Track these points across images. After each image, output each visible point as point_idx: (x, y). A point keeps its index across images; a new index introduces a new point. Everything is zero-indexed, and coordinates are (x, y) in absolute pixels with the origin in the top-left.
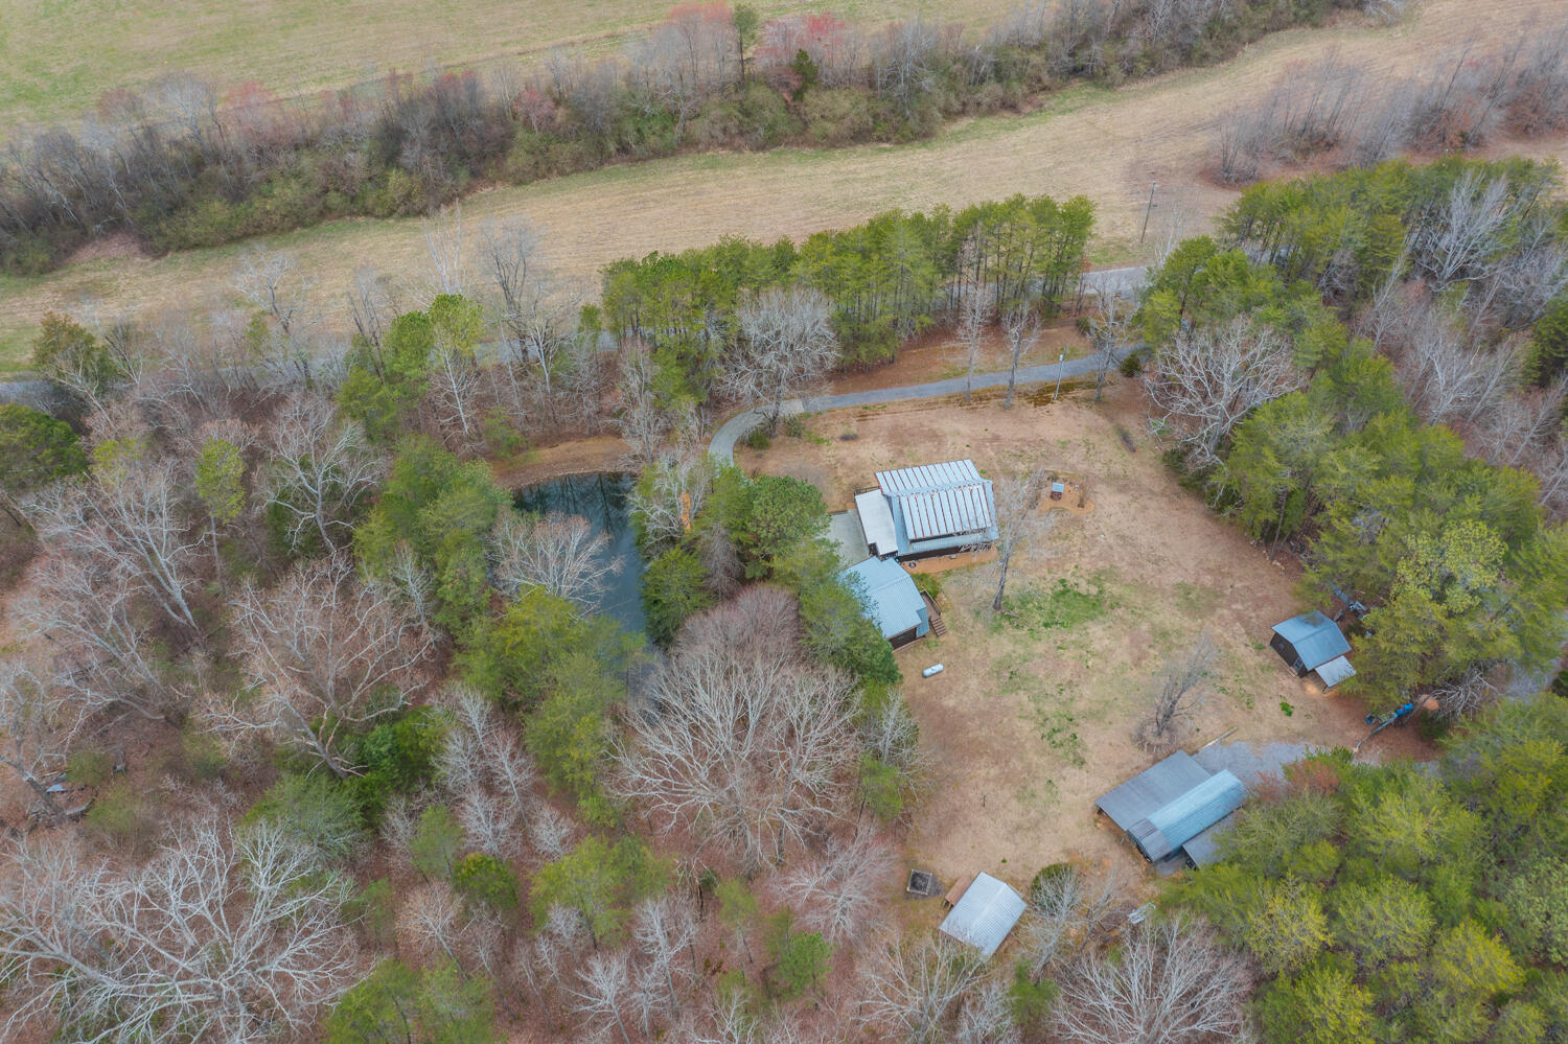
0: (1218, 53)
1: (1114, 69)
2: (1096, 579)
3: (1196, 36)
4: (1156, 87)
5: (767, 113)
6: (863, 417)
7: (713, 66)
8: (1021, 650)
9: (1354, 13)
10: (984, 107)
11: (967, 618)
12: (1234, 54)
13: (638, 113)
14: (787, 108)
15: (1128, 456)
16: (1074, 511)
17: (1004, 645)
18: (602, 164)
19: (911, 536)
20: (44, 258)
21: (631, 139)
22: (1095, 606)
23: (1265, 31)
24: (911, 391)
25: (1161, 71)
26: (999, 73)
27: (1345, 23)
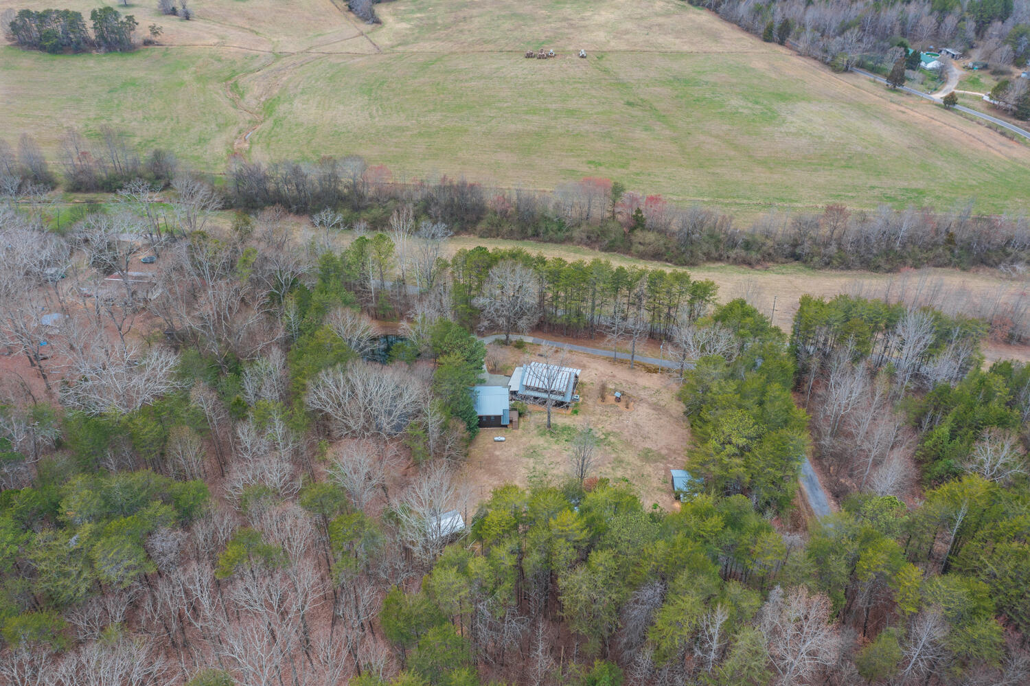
0: (888, 267)
1: (816, 258)
2: (608, 434)
4: (842, 275)
5: (613, 235)
7: (599, 211)
8: (546, 445)
9: (994, 270)
11: (533, 428)
12: (899, 271)
13: (550, 220)
14: (624, 235)
16: (622, 409)
17: (540, 441)
18: (523, 238)
19: (524, 384)
21: (542, 231)
22: (598, 442)
24: (589, 350)
25: (849, 268)
26: (748, 246)
27: (984, 272)
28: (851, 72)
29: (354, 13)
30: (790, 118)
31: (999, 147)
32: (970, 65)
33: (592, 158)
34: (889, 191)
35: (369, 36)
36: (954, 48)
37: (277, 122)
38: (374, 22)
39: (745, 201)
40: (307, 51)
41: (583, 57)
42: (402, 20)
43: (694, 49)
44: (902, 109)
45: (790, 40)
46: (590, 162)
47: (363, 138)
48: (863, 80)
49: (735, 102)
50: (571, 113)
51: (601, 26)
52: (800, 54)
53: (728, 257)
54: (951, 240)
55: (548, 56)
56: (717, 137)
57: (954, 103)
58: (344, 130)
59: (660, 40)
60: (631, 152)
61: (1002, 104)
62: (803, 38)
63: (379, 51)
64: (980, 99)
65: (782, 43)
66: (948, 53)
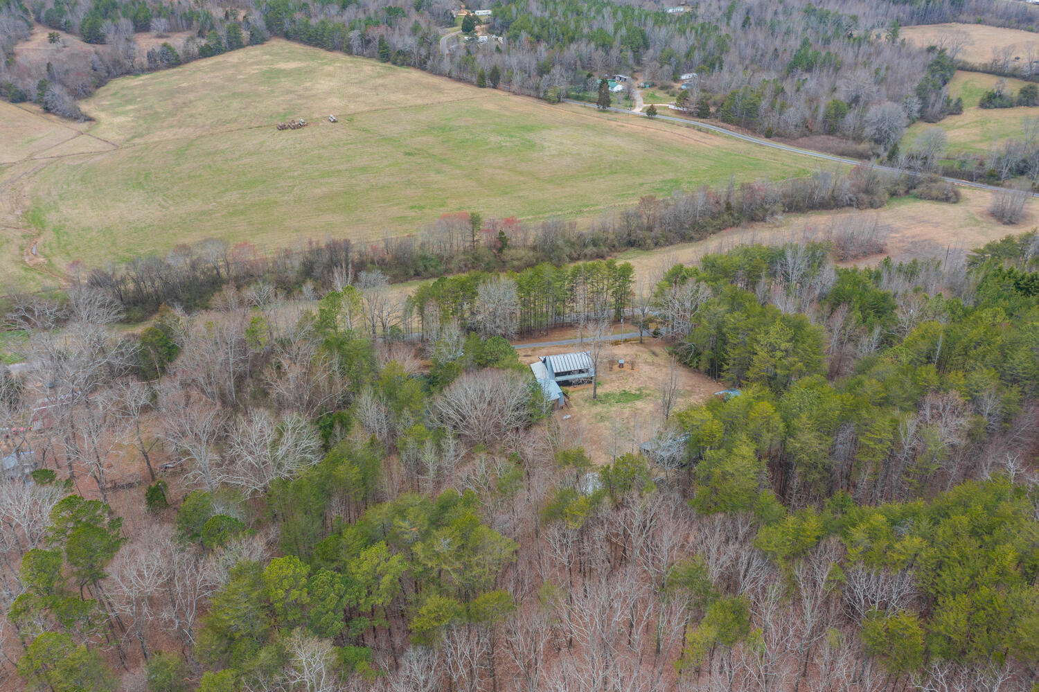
0: (698, 236)
1: (649, 241)
2: (639, 389)
3: (687, 229)
4: (670, 250)
5: (486, 258)
6: (534, 350)
7: (460, 241)
8: (605, 410)
9: (762, 223)
10: (588, 256)
11: (582, 402)
12: (706, 238)
13: (424, 258)
14: (495, 256)
15: (654, 357)
16: (630, 371)
17: (599, 409)
18: (407, 280)
19: (555, 371)
20: (139, 315)
21: (421, 269)
22: (638, 397)
23: (720, 229)
24: (556, 343)
25: (671, 244)
26: (595, 243)
27: (758, 226)
28: (563, 102)
29: (54, 114)
30: (546, 144)
31: (703, 140)
32: (642, 84)
33: (411, 204)
34: (654, 185)
35: (91, 133)
36: (624, 74)
37: (57, 231)
38: (85, 120)
39: (560, 213)
40: (31, 157)
41: (335, 121)
42: (116, 114)
43: (426, 102)
44: (620, 124)
45: (501, 84)
46: (412, 207)
47: (171, 228)
48: (575, 106)
49: (494, 139)
50: (364, 169)
51: (330, 93)
52: (515, 93)
53: (586, 255)
54: (729, 207)
55: (300, 126)
56: (500, 168)
57: (655, 114)
58: (143, 225)
59: (393, 98)
60: (440, 193)
61: (685, 109)
62: (514, 81)
63: (116, 147)
64: (667, 108)
65: (495, 87)
66: (621, 78)
